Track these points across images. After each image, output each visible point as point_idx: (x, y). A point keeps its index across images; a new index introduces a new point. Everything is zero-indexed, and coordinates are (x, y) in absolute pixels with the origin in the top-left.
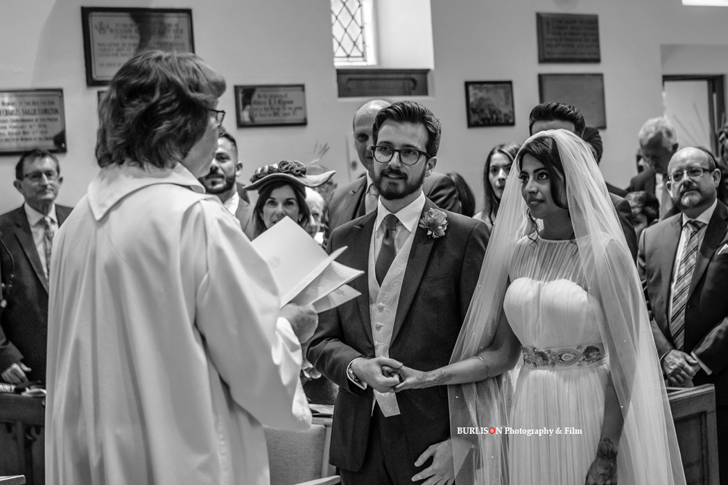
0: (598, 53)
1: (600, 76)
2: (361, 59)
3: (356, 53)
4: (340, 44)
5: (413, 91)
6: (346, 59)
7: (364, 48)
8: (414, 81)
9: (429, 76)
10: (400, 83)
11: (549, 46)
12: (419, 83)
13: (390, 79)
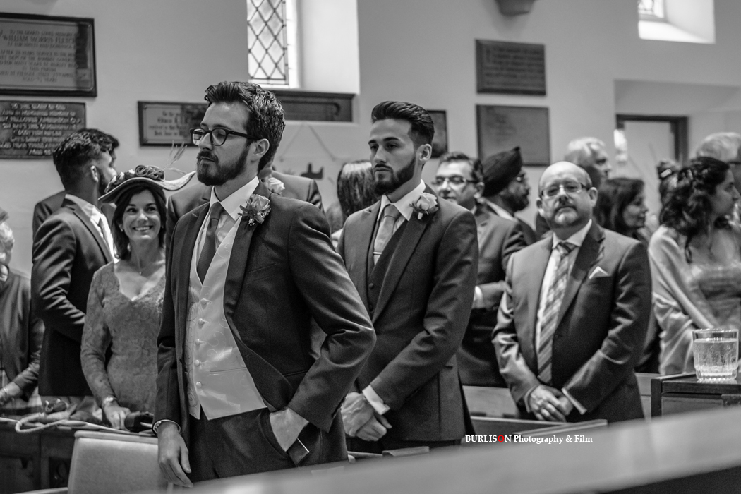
0: (543, 85)
1: (545, 111)
2: (283, 82)
3: (277, 75)
4: (260, 66)
5: (335, 117)
6: (266, 81)
7: (287, 71)
8: (337, 106)
9: (354, 101)
10: (321, 108)
11: (488, 75)
12: (343, 109)
13: (311, 103)
